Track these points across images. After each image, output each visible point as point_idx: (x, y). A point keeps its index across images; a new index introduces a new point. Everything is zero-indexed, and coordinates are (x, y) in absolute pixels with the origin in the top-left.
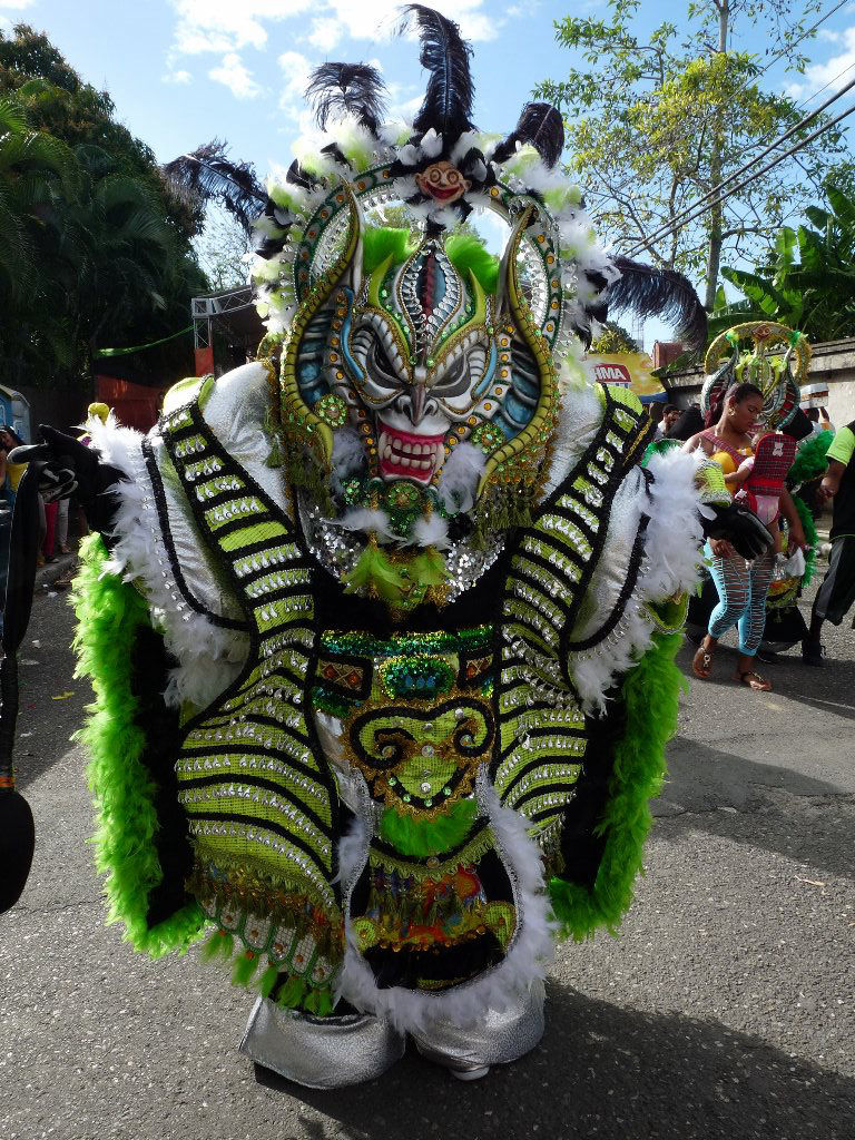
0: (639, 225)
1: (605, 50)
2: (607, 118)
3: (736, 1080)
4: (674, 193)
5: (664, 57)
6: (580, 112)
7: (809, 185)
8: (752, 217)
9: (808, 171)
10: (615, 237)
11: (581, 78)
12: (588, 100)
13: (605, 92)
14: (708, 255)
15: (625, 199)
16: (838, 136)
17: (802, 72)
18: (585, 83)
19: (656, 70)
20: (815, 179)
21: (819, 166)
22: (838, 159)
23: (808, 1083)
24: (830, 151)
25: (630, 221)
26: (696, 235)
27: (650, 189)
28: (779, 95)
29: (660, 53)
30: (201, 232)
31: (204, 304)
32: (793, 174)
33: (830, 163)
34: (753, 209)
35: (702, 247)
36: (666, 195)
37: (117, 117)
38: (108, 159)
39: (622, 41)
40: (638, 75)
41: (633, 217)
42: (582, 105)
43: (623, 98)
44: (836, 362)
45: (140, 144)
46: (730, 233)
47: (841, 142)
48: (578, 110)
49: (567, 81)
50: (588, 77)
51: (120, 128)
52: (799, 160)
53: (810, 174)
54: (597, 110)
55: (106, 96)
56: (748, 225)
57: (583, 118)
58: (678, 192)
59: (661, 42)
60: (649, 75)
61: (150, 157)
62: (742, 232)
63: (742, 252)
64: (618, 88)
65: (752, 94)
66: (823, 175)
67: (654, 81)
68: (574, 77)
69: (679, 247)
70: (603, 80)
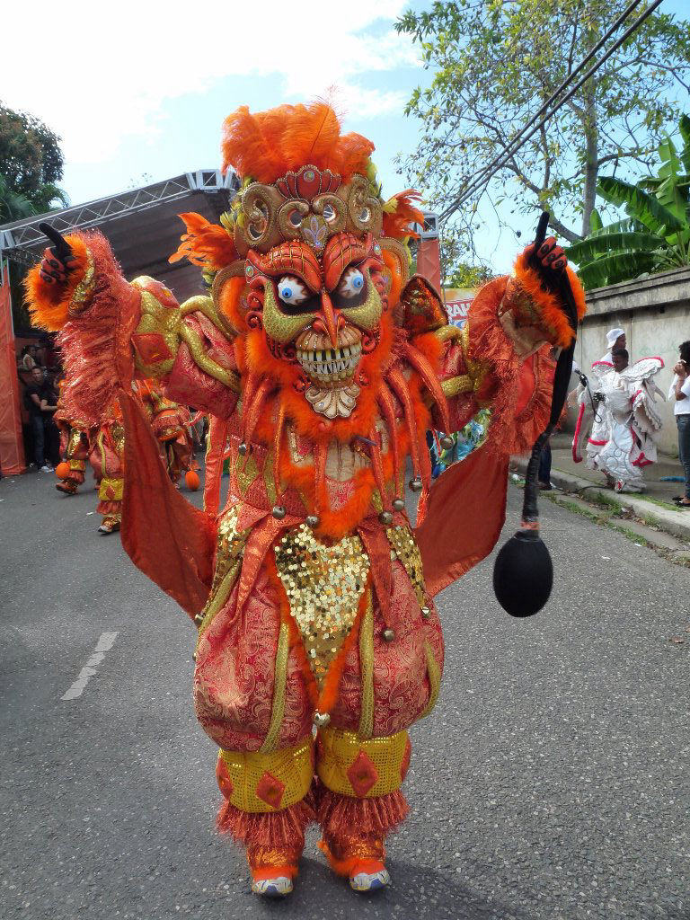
14: (583, 184)
15: (495, 124)
30: (60, 178)
34: (630, 132)
35: (576, 176)
46: (606, 159)
49: (430, 10)
50: (450, 5)
52: (679, 77)
62: (614, 158)
68: (438, 4)
69: (551, 177)
70: (469, 7)
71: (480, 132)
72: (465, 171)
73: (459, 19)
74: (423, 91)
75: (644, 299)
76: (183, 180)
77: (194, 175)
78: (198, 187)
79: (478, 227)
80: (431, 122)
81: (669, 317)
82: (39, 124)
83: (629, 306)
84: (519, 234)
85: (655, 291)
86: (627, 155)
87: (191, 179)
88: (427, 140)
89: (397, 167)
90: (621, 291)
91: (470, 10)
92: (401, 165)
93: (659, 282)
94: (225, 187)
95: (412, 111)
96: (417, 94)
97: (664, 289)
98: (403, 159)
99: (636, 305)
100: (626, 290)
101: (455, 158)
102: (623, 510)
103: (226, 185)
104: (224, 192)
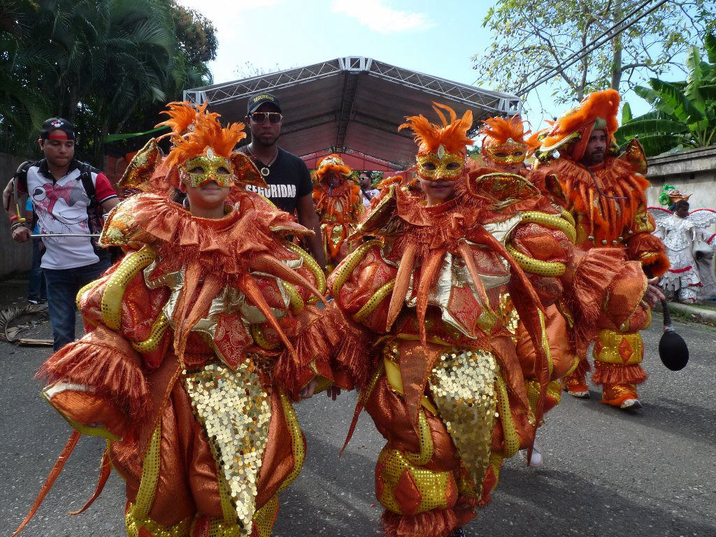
9: (692, 19)
10: (537, 65)
15: (548, 37)
21: (704, 13)
31: (194, 95)
34: (645, 49)
41: (552, 51)
52: (685, 11)
62: (632, 67)
72: (523, 70)
74: (496, 9)
75: (679, 168)
76: (336, 62)
77: (344, 59)
78: (346, 68)
80: (503, 32)
81: (699, 182)
82: (203, 18)
83: (664, 173)
85: (689, 162)
86: (642, 65)
87: (341, 62)
88: (496, 46)
89: (474, 64)
90: (658, 162)
92: (477, 63)
93: (693, 155)
94: (366, 70)
95: (488, 23)
96: (492, 12)
97: (698, 161)
98: (479, 58)
99: (670, 172)
100: (662, 161)
101: (515, 61)
102: (694, 316)
103: (367, 69)
104: (365, 73)
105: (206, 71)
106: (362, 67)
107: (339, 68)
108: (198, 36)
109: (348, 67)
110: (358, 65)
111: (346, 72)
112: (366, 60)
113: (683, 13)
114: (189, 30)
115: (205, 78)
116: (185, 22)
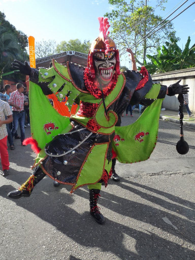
0: (128, 45)
1: (120, 5)
2: (121, 20)
3: (120, 235)
4: (135, 38)
5: (133, 7)
6: (115, 19)
7: (165, 36)
8: (153, 43)
9: (165, 33)
10: (122, 48)
11: (115, 12)
12: (117, 16)
13: (120, 15)
14: (143, 52)
15: (125, 39)
16: (172, 25)
17: (164, 10)
18: (116, 13)
19: (131, 10)
20: (167, 35)
22: (172, 31)
23: (135, 235)
24: (170, 29)
25: (126, 44)
26: (141, 48)
27: (130, 37)
28: (158, 16)
29: (132, 6)
30: (28, 46)
32: (162, 34)
33: (170, 32)
34: (153, 41)
35: (142, 50)
36: (134, 38)
37: (6, 19)
38: (4, 29)
39: (124, 3)
40: (127, 11)
41: (126, 43)
42: (115, 18)
43: (124, 16)
44: (170, 76)
45: (12, 25)
46: (148, 47)
47: (172, 27)
48: (114, 19)
49: (111, 12)
51: (7, 21)
52: (163, 31)
53: (166, 34)
54: (119, 19)
55: (3, 14)
56: (152, 45)
57: (115, 20)
58: (136, 38)
59: (133, 3)
60: (130, 11)
61: (15, 29)
62: (150, 47)
63: (151, 51)
64: (123, 14)
65: (152, 16)
66: (168, 34)
67: (131, 12)
68: (113, 11)
69: (137, 50)
70: (120, 12)
71: (122, 40)
73: (118, 14)
79: (121, 60)
82: (23, 34)
84: (130, 62)
91: (120, 13)
103: (74, 54)
104: (73, 55)
105: (25, 50)
106: (73, 54)
107: (66, 54)
108: (23, 41)
109: (68, 54)
110: (71, 53)
111: (69, 55)
112: (74, 52)
113: (162, 31)
114: (21, 39)
115: (25, 52)
116: (19, 37)
